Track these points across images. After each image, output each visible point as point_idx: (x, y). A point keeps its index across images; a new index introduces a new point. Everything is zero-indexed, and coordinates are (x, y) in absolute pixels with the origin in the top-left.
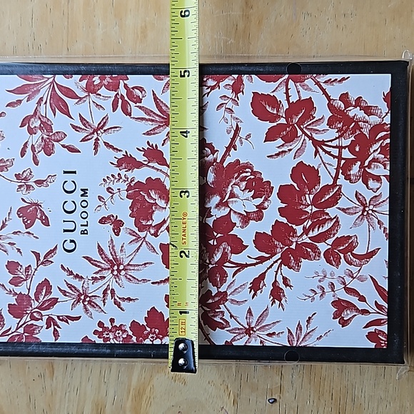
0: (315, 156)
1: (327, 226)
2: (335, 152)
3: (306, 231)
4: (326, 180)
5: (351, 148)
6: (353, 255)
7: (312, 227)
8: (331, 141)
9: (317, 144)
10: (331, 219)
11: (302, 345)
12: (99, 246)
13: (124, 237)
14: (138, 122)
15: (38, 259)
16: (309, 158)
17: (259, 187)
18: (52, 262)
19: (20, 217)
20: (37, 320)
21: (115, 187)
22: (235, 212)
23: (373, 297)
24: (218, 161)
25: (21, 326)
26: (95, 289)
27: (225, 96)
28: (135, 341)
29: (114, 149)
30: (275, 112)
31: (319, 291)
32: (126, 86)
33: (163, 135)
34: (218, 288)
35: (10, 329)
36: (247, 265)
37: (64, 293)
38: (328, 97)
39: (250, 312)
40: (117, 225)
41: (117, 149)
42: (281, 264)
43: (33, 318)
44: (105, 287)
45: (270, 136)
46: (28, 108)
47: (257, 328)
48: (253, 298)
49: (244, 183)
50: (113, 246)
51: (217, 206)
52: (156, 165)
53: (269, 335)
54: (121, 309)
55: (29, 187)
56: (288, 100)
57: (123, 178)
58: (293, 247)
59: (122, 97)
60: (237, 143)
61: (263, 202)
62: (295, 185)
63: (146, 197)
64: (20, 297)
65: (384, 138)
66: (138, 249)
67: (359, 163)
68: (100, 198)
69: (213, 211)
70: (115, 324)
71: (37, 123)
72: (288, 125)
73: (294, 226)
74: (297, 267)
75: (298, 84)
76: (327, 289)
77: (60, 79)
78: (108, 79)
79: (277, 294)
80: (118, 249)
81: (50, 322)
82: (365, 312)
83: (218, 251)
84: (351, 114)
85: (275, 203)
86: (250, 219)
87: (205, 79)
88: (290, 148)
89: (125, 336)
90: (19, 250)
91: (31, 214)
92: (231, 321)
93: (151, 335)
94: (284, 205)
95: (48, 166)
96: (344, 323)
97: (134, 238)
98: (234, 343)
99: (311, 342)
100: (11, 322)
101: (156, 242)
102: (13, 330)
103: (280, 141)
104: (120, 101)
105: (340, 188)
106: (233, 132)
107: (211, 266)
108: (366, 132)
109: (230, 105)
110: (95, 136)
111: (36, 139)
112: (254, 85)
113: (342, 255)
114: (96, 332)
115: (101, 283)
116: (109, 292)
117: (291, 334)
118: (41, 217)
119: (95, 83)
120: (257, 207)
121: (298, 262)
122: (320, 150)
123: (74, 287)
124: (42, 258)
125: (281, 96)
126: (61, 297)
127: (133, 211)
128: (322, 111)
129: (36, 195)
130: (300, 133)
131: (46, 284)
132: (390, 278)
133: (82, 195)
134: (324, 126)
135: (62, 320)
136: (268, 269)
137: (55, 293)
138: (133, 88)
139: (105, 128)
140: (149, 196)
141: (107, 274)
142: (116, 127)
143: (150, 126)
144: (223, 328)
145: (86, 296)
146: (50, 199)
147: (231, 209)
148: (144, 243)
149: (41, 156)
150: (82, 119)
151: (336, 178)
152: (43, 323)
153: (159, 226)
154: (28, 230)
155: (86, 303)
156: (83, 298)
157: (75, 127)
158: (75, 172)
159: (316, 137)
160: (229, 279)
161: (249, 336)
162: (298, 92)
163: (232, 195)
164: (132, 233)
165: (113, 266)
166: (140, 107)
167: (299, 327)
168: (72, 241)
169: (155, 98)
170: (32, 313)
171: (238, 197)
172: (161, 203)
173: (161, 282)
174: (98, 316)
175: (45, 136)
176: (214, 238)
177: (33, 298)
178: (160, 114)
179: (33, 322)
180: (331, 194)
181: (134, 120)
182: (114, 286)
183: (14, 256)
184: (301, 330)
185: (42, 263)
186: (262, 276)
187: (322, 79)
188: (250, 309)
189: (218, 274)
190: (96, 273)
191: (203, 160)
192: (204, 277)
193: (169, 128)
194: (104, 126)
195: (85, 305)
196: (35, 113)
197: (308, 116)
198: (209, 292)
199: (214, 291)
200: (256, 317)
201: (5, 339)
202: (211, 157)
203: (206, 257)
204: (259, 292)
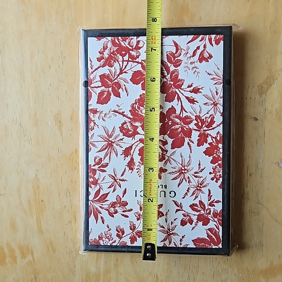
0: (127, 73)
2: (125, 63)
4: (139, 68)
5: (123, 56)
6: (176, 53)
8: (120, 65)
9: (121, 73)
11: (222, 77)
12: (172, 180)
13: (168, 167)
14: (112, 159)
15: (179, 210)
16: (128, 76)
18: (181, 203)
20: (210, 211)
23: (197, 42)
25: (214, 219)
26: (195, 182)
27: (99, 117)
28: (221, 162)
29: (124, 172)
30: (106, 93)
31: (194, 70)
32: (94, 166)
33: (118, 148)
34: (193, 120)
36: (182, 106)
37: (196, 197)
38: (99, 67)
39: (205, 104)
40: (162, 170)
41: (125, 170)
42: (181, 89)
43: (209, 213)
44: (193, 177)
45: (118, 95)
46: (105, 214)
47: (213, 100)
48: (198, 102)
49: (141, 107)
50: (172, 172)
52: (132, 151)
53: (217, 94)
54: (204, 169)
56: (101, 87)
57: (138, 167)
58: (172, 83)
59: (99, 167)
60: (121, 111)
62: (142, 82)
64: (199, 219)
65: (118, 40)
66: (174, 160)
67: (131, 52)
70: (212, 172)
71: (112, 210)
72: (112, 87)
74: (182, 81)
75: (93, 82)
76: (193, 65)
77: (91, 197)
78: (90, 174)
79: (196, 91)
80: (174, 170)
81: (211, 205)
82: (205, 46)
83: (175, 120)
84: (107, 56)
87: (91, 127)
88: (123, 85)
89: (218, 167)
90: (175, 220)
92: (210, 113)
93: (218, 154)
96: (211, 56)
97: (168, 162)
98: (222, 112)
99: (221, 73)
100: (212, 225)
101: (170, 151)
102: (216, 224)
103: (120, 90)
104: (101, 168)
105: (143, 61)
106: (116, 113)
107: (182, 124)
108: (115, 49)
109: (103, 115)
110: (118, 181)
111: (120, 210)
112: (93, 103)
113: (176, 59)
115: (191, 179)
116: (196, 175)
117: (216, 83)
119: (93, 181)
121: (180, 80)
122: (124, 71)
123: (193, 192)
124: (179, 208)
125: (99, 90)
126: (198, 199)
128: (105, 70)
130: (116, 81)
131: (192, 206)
132: (187, 34)
134: (113, 69)
135: (210, 199)
136: (183, 95)
137: (197, 202)
138: (95, 162)
141: (187, 175)
142: (114, 171)
143: (113, 154)
144: (214, 117)
145: (198, 186)
148: (171, 157)
149: (128, 207)
150: (110, 187)
151: (138, 62)
152: (212, 208)
153: (162, 150)
154: (165, 215)
155: (201, 186)
156: (199, 187)
157: (114, 191)
158: (136, 191)
159: (118, 73)
160: (189, 114)
161: (218, 104)
162: (97, 82)
164: (166, 163)
165: (183, 173)
166: (104, 159)
167: (213, 79)
168: (170, 193)
169: (100, 151)
170: (207, 214)
173: (190, 148)
174: (208, 180)
176: (168, 122)
177: (199, 213)
178: (107, 149)
179: (211, 213)
181: (110, 162)
182: (192, 172)
183: (178, 222)
186: (187, 98)
187: (90, 70)
189: (186, 120)
190: (186, 181)
191: (129, 128)
192: (187, 127)
193: (114, 145)
194: (113, 177)
195: (203, 187)
196: (107, 210)
197: (108, 77)
198: (195, 124)
199: (195, 122)
200: (208, 101)
201: (221, 228)
202: (128, 124)
203: (177, 126)
204: (195, 100)
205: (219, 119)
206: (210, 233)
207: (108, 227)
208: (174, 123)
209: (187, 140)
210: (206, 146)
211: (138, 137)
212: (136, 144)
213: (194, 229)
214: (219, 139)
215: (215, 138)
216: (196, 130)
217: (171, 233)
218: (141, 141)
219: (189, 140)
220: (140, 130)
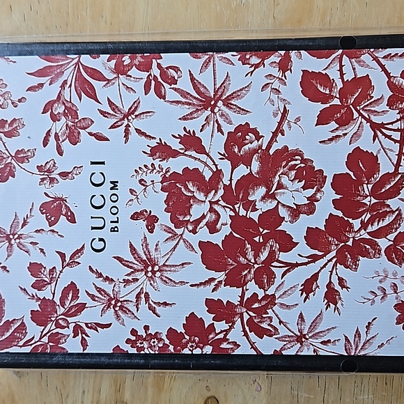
0: (374, 140)
1: (388, 220)
2: (397, 136)
3: (364, 226)
4: (386, 167)
7: (371, 221)
8: (392, 123)
9: (376, 127)
10: (393, 212)
11: (361, 354)
12: (131, 245)
13: (159, 235)
14: (173, 106)
15: (64, 260)
16: (366, 143)
17: (311, 177)
18: (79, 263)
19: (43, 213)
20: (63, 327)
21: (148, 178)
22: (283, 205)
24: (264, 148)
25: (45, 335)
26: (127, 293)
27: (271, 75)
28: (173, 351)
29: (147, 136)
30: (328, 92)
31: (379, 293)
32: (159, 66)
33: (201, 120)
34: (265, 291)
35: (33, 338)
36: (297, 265)
37: (93, 297)
38: (388, 74)
39: (301, 316)
40: (151, 221)
41: (150, 137)
42: (336, 263)
43: (58, 326)
44: (138, 290)
45: (322, 119)
46: (51, 92)
47: (310, 335)
48: (305, 301)
49: (293, 173)
50: (147, 245)
51: (263, 198)
52: (194, 154)
53: (324, 343)
54: (156, 314)
55: (52, 180)
56: (342, 78)
57: (157, 168)
58: (350, 243)
59: (155, 78)
60: (285, 127)
61: (315, 194)
62: (351, 174)
63: (183, 189)
64: (44, 302)
66: (175, 248)
68: (132, 191)
69: (258, 205)
70: (149, 332)
71: (60, 109)
72: (342, 106)
73: (350, 220)
74: (354, 266)
75: (353, 60)
76: (389, 291)
77: (86, 60)
78: (139, 58)
79: (332, 297)
80: (152, 248)
81: (77, 330)
83: (265, 249)
85: (328, 194)
86: (300, 213)
87: (248, 57)
88: (345, 132)
89: (161, 345)
90: (42, 250)
91: (55, 210)
92: (281, 328)
93: (190, 344)
94: (338, 197)
95: (73, 156)
97: (170, 235)
98: (284, 353)
99: (371, 351)
100: (34, 330)
101: (194, 240)
102: (36, 339)
103: (333, 125)
104: (153, 82)
105: (402, 177)
106: (280, 115)
107: (256, 266)
109: (276, 84)
110: (126, 122)
111: (60, 126)
112: (304, 62)
114: (128, 341)
115: (133, 286)
116: (143, 296)
117: (349, 341)
118: (67, 213)
119: (125, 64)
120: (308, 199)
121: (355, 261)
122: (379, 134)
123: (104, 291)
124: (67, 259)
125: (333, 74)
126: (89, 302)
127: (168, 205)
128: (381, 89)
129: (60, 189)
130: (356, 115)
131: (72, 288)
133: (112, 189)
134: (383, 106)
135: (90, 328)
136: (322, 268)
137: (83, 298)
138: (167, 68)
139: (136, 113)
140: (186, 188)
141: (141, 276)
142: (149, 112)
143: (187, 110)
144: (271, 336)
145: (118, 301)
146: (76, 193)
147: (279, 202)
148: (182, 241)
149: (66, 145)
150: (111, 103)
151: (398, 165)
152: (69, 331)
153: (198, 222)
154: (51, 228)
155: (117, 309)
156: (114, 303)
157: (102, 113)
158: (103, 163)
159: (375, 119)
160: (278, 281)
161: (301, 344)
162: (354, 69)
163: (280, 186)
164: (168, 230)
166: (175, 89)
167: (358, 334)
168: (101, 240)
169: (192, 79)
170: (57, 321)
171: (286, 188)
172: (200, 196)
173: (201, 284)
174: (131, 324)
175: (70, 124)
176: (260, 234)
177: (58, 303)
178: (197, 96)
179: (58, 330)
180: (392, 184)
181: (168, 104)
182: (148, 288)
183: (36, 258)
184: (360, 337)
185: (68, 265)
186: (315, 277)
187: (381, 54)
188: (301, 314)
189: (264, 275)
190: (128, 275)
191: (246, 147)
192: (249, 278)
193: (208, 112)
194: (135, 110)
195: (116, 311)
196: (59, 97)
197: (365, 95)
198: (255, 295)
199: (261, 294)
200: (308, 322)
201: (28, 350)
202: (255, 144)
203: (250, 256)
204: (311, 295)
205: (268, 346)
206: (16, 326)
207: (20, 101)
208: (257, 249)
209: (221, 276)
210: (208, 319)
211: (225, 166)
212: (210, 163)
213: (22, 293)
214: (222, 346)
215: (225, 339)
216: (242, 297)
217: (13, 242)
218: (218, 174)
219: (220, 282)
220: (242, 170)
